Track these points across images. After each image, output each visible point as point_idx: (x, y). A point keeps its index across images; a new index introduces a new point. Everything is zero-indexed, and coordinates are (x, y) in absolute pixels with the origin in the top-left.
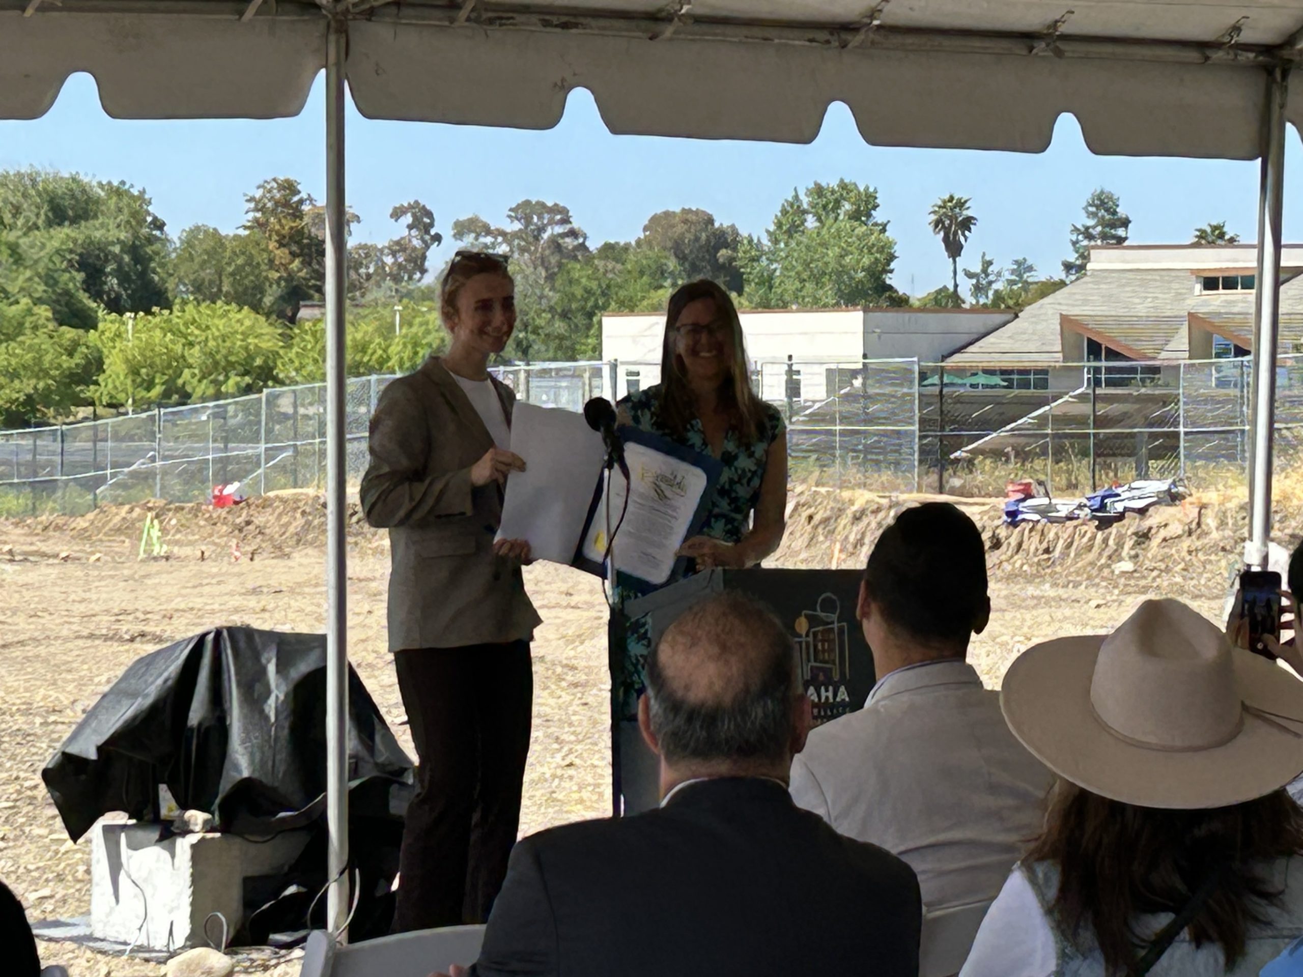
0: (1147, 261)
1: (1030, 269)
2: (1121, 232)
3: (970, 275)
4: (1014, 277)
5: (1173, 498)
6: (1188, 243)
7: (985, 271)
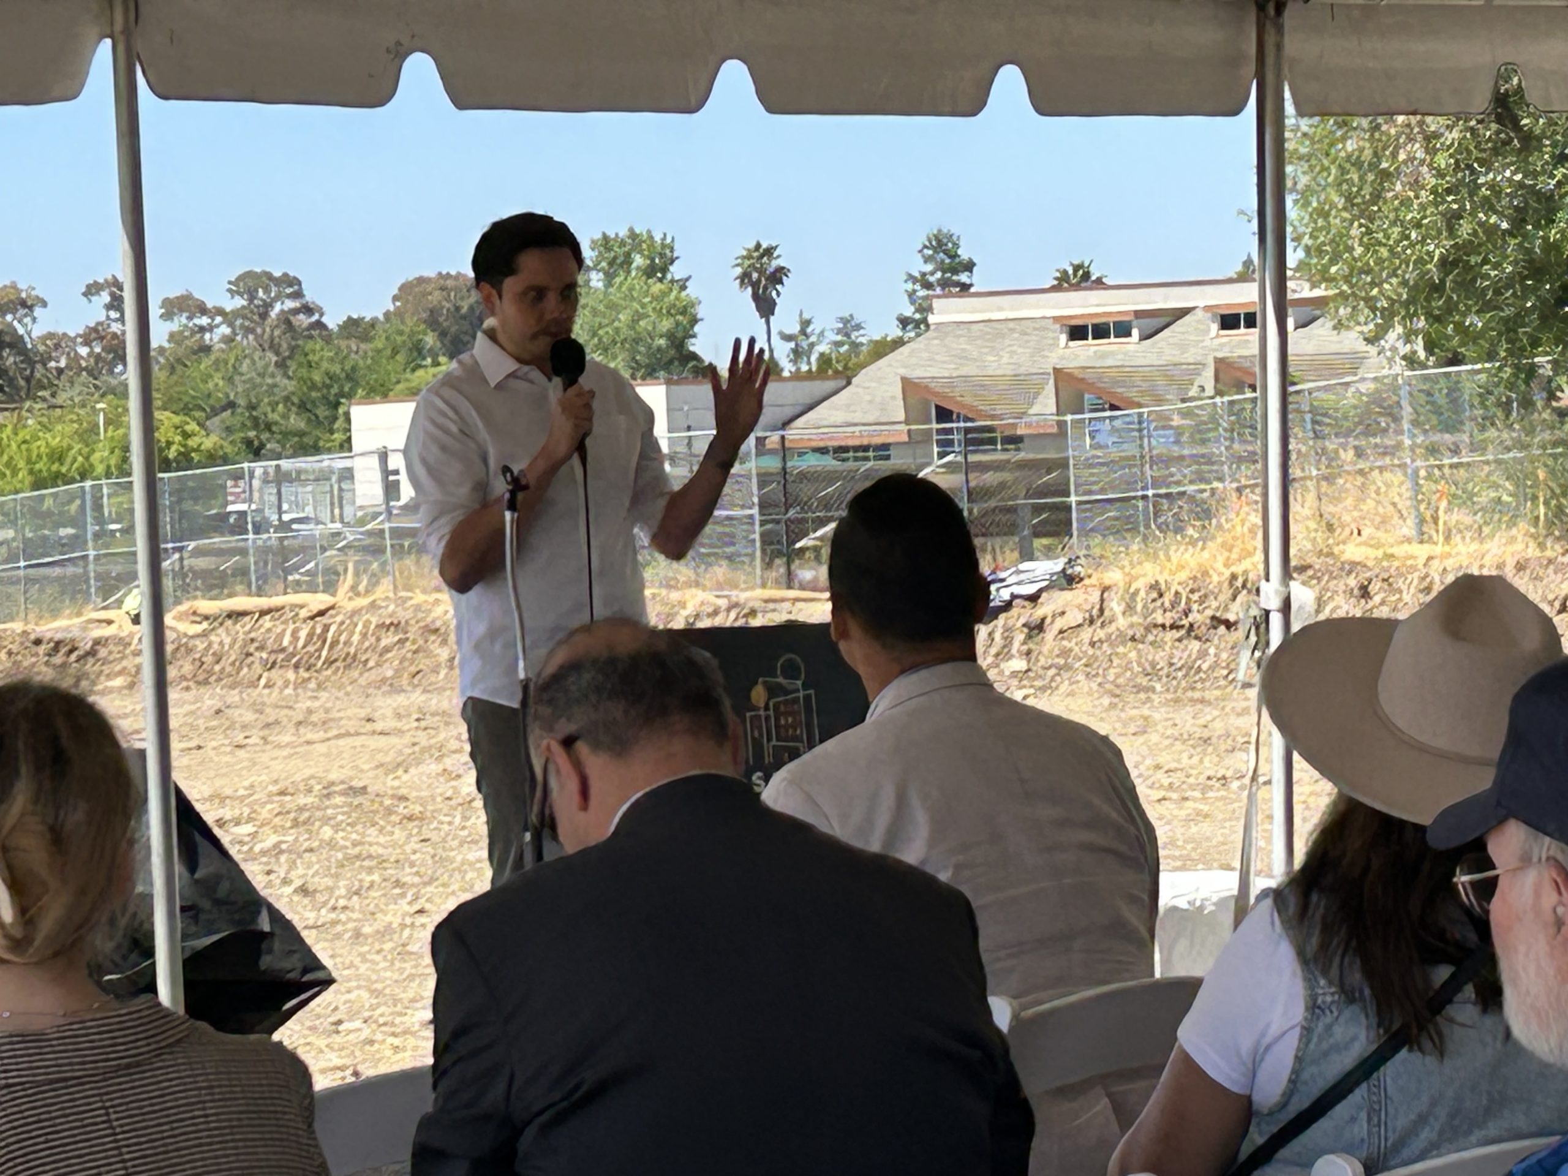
0: (1000, 309)
1: (858, 327)
2: (964, 278)
3: (788, 338)
4: (839, 338)
5: (1068, 580)
6: (1047, 286)
7: (803, 332)
